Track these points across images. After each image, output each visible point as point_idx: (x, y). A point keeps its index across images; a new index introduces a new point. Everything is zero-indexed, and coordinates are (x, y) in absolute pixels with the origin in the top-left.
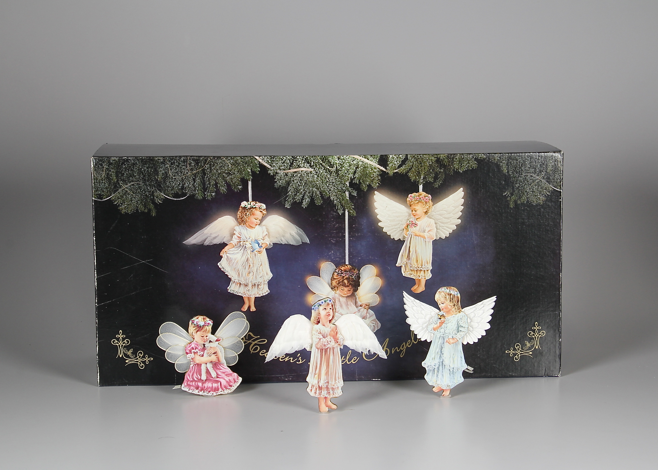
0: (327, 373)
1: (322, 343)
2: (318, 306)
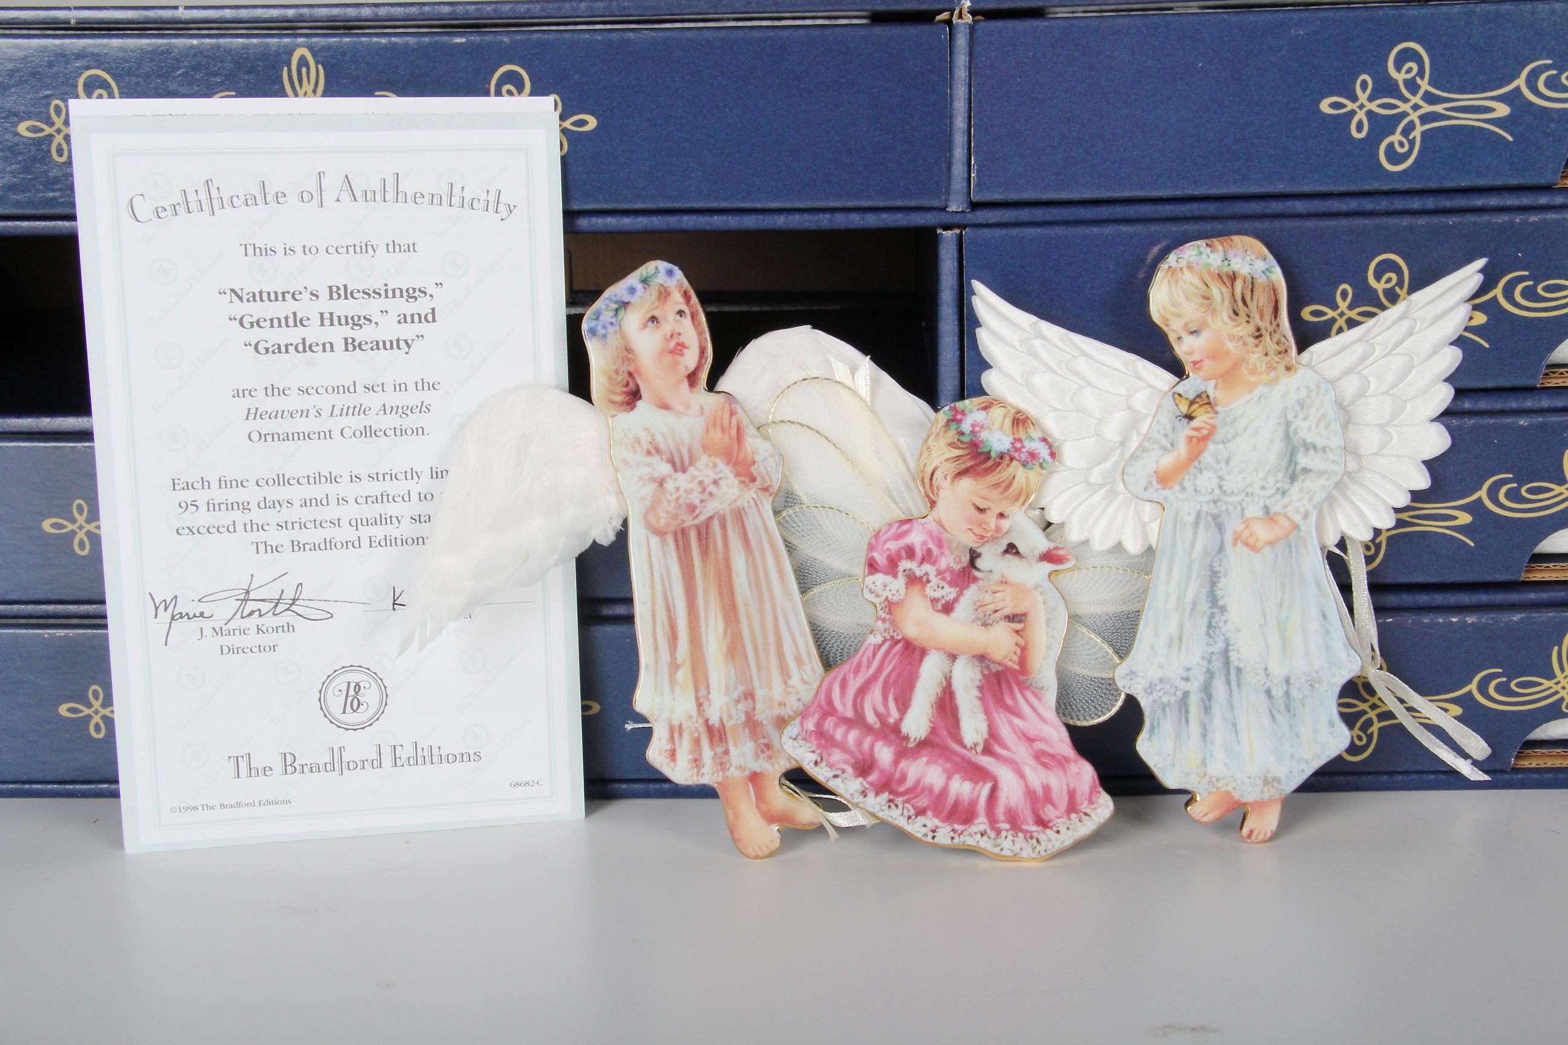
0: (734, 649)
1: (678, 498)
2: (612, 313)
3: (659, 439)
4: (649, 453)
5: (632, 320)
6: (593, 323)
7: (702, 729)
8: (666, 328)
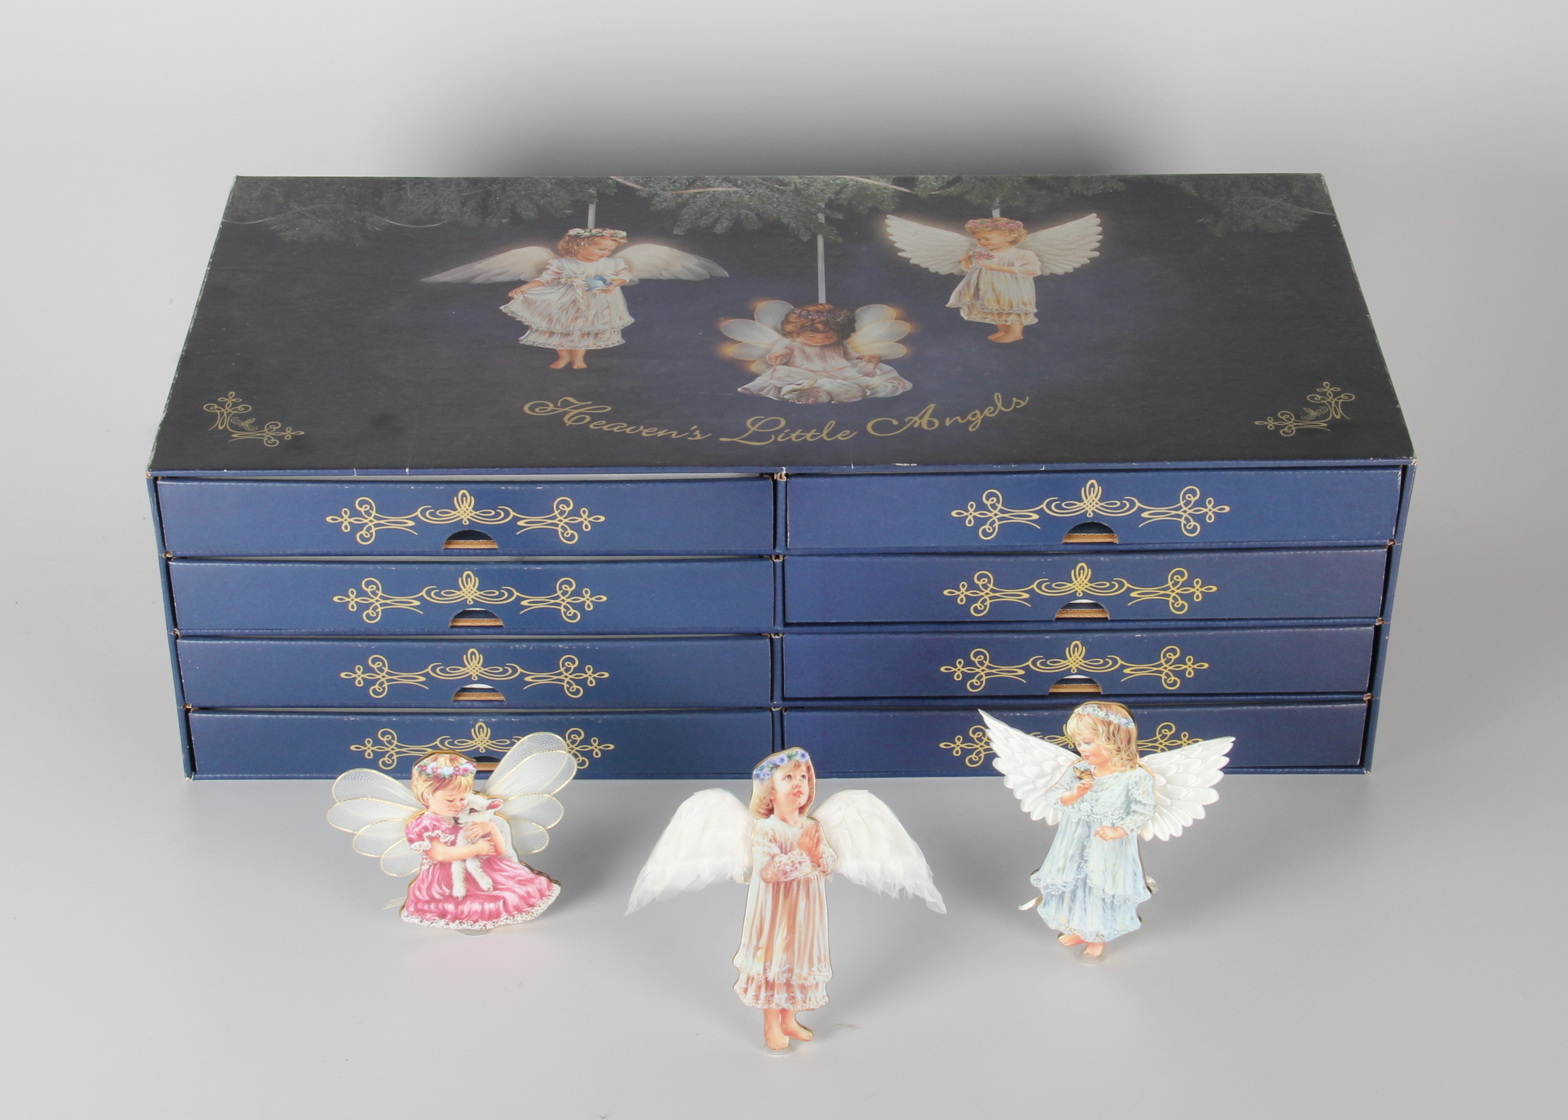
0: (789, 946)
1: (779, 867)
2: (769, 769)
3: (777, 836)
4: (771, 841)
5: (779, 775)
6: (759, 772)
7: (763, 982)
8: (794, 782)
